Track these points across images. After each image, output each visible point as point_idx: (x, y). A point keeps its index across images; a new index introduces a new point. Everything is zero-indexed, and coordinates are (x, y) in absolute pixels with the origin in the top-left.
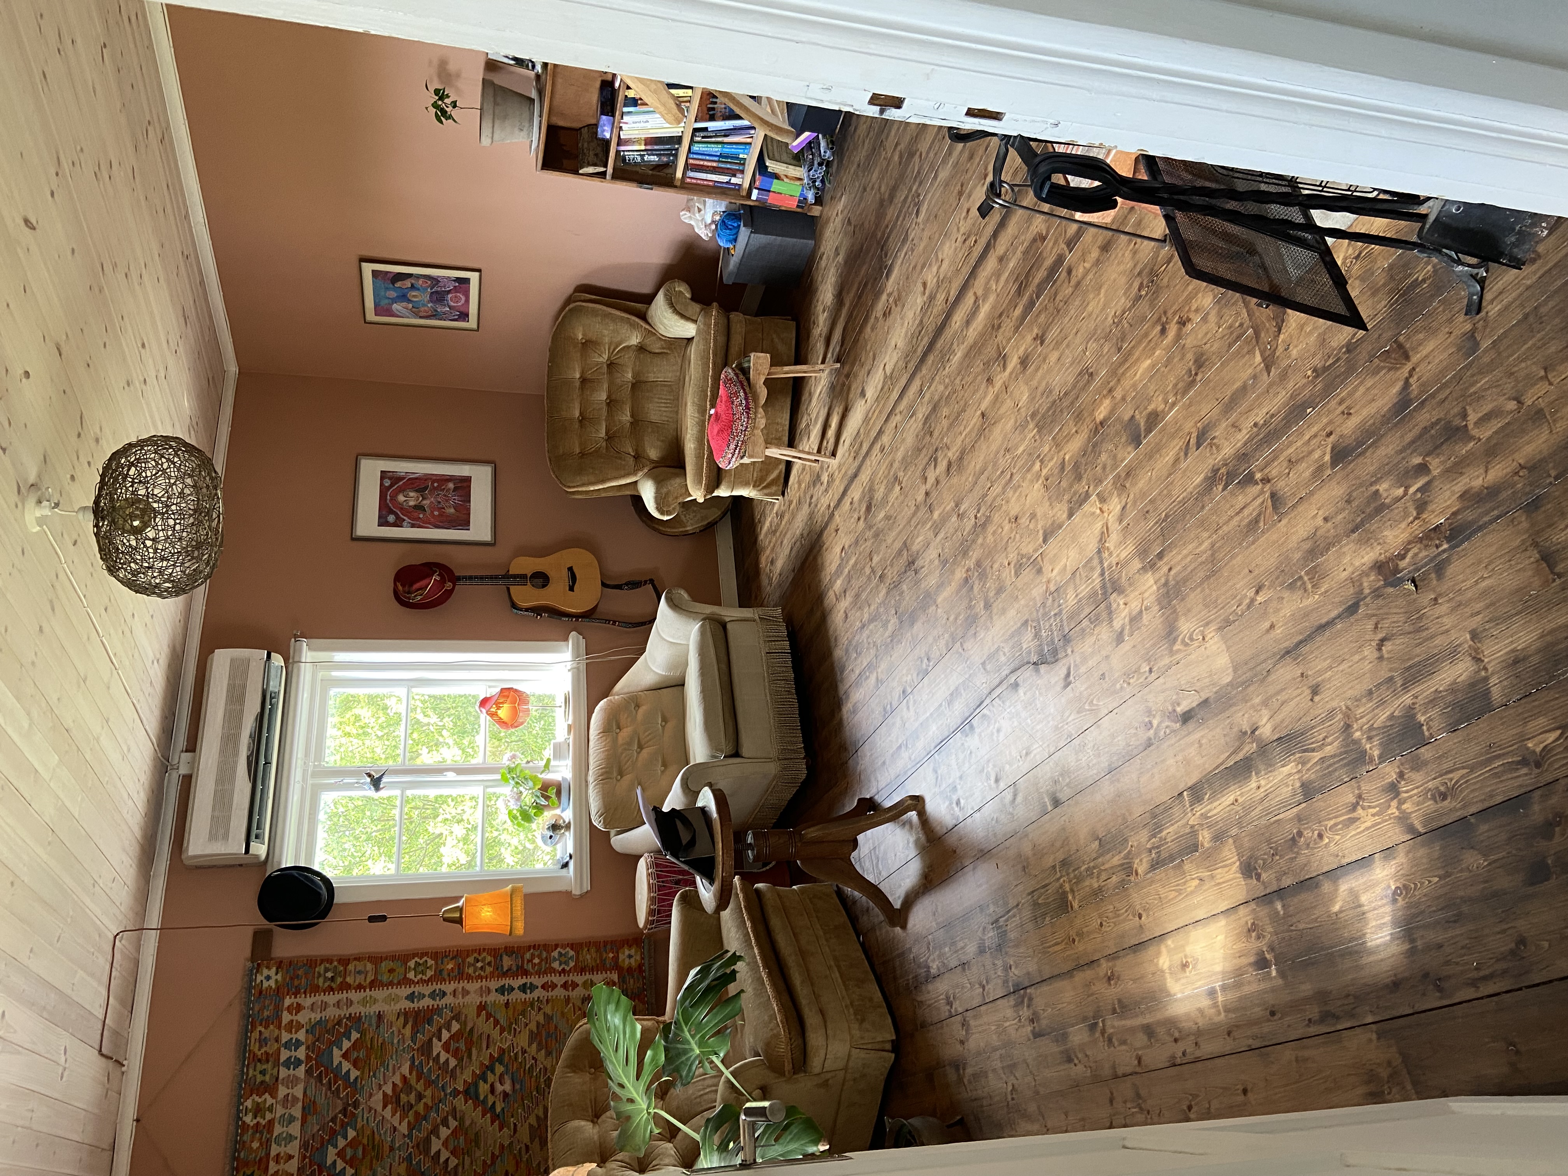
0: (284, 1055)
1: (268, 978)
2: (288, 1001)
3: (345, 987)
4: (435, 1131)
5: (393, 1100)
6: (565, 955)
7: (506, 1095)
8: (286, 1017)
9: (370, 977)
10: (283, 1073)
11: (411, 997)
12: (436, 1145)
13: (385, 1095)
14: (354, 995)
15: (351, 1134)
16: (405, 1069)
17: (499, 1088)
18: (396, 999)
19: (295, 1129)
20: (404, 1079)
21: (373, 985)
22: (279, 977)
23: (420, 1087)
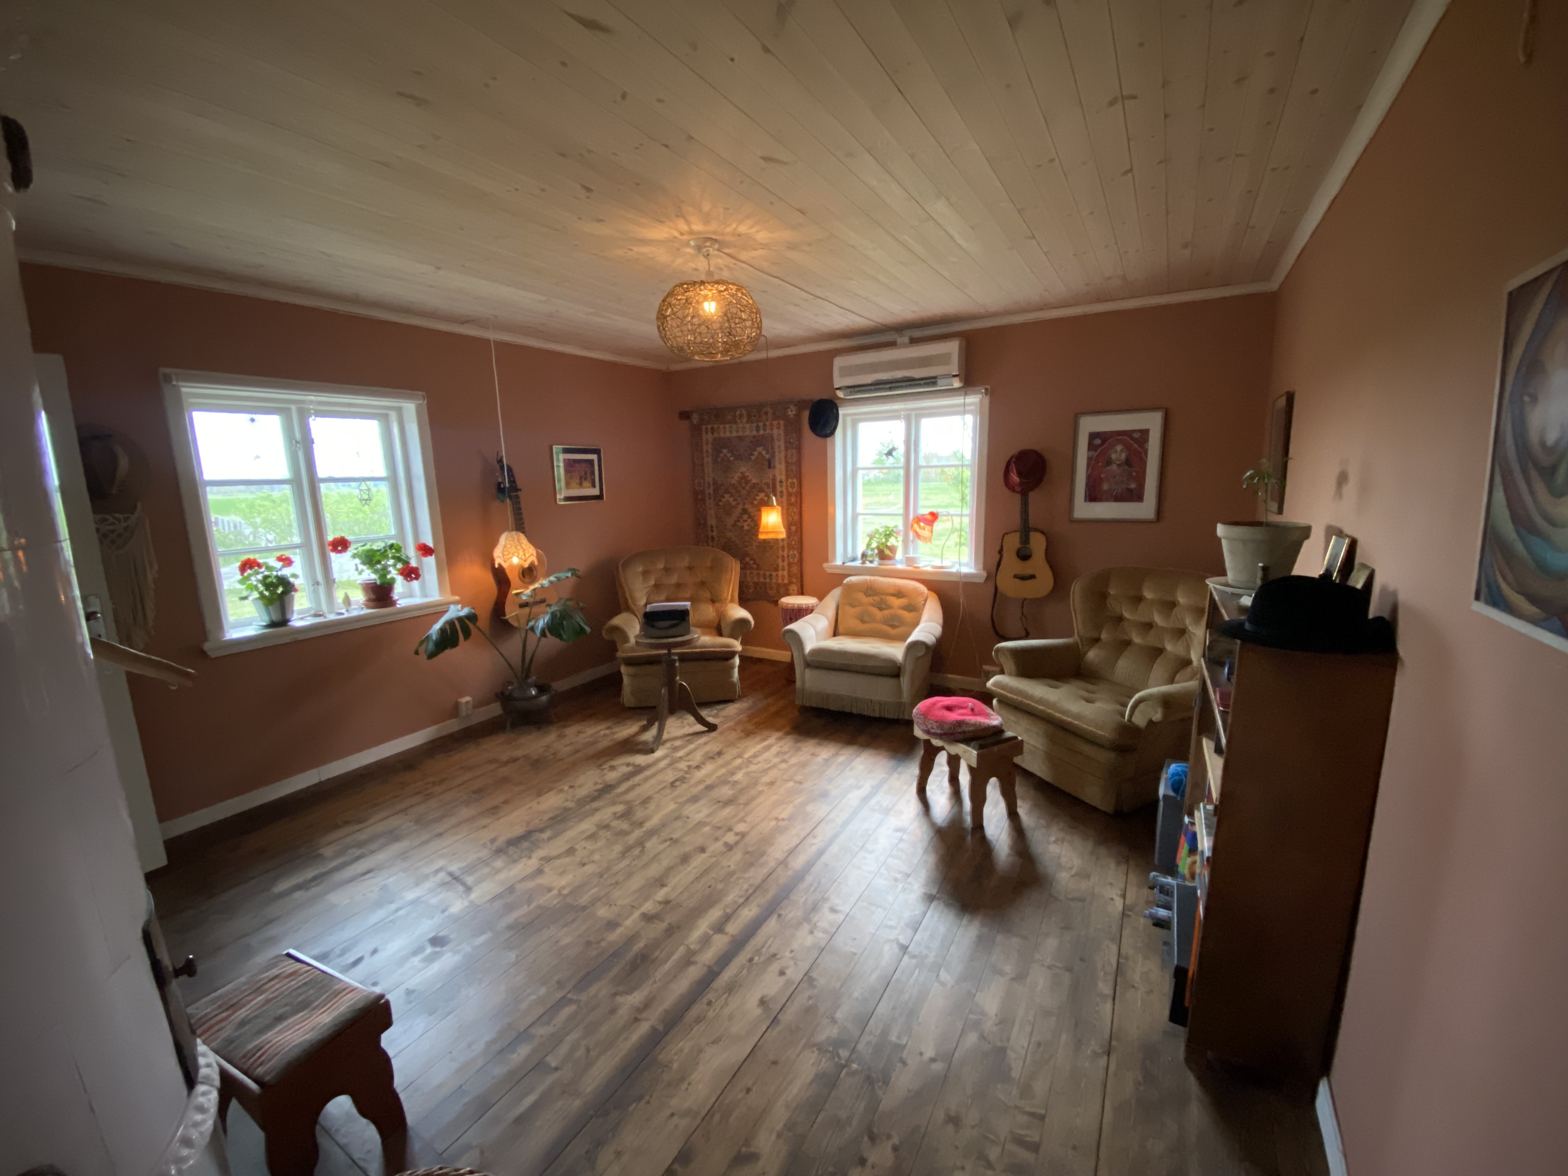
0: (761, 424)
1: (792, 411)
2: (782, 422)
3: (787, 449)
4: (732, 496)
5: (743, 477)
6: (795, 557)
7: (743, 527)
8: (775, 423)
9: (790, 461)
10: (755, 425)
11: (781, 482)
12: (727, 496)
13: (745, 472)
14: (783, 454)
15: (732, 459)
16: (754, 481)
17: (745, 524)
18: (781, 474)
19: (734, 434)
20: (751, 480)
21: (787, 463)
22: (792, 416)
23: (748, 488)
